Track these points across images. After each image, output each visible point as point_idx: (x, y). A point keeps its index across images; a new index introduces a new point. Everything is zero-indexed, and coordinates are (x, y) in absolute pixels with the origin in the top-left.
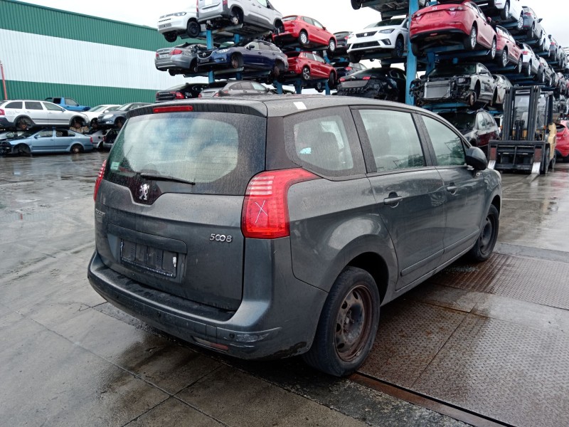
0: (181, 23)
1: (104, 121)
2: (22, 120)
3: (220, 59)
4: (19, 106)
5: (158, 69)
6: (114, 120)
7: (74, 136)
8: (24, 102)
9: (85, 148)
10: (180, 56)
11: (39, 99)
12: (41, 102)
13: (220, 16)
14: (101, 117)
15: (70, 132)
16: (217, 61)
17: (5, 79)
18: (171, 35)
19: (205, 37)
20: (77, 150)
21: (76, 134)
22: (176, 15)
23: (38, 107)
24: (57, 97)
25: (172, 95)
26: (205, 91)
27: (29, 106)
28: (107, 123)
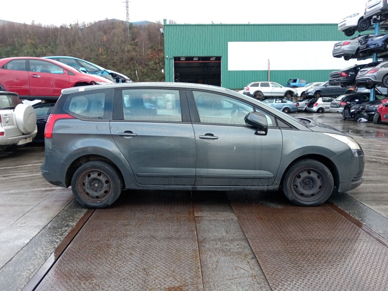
0: (354, 22)
1: (308, 94)
2: (258, 93)
3: (375, 44)
4: (257, 85)
5: (334, 57)
6: (314, 92)
7: (286, 102)
8: (260, 83)
9: (291, 110)
10: (348, 46)
11: (268, 81)
12: (270, 83)
13: (380, 11)
14: (307, 91)
15: (284, 100)
16: (372, 47)
17: (270, 70)
18: (349, 32)
19: (374, 28)
20: (286, 111)
21: (287, 101)
22: (351, 17)
23: (267, 85)
24: (294, 79)
25: (338, 74)
26: (362, 70)
27: (262, 85)
28: (310, 94)
